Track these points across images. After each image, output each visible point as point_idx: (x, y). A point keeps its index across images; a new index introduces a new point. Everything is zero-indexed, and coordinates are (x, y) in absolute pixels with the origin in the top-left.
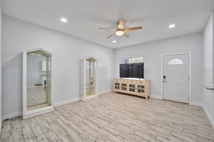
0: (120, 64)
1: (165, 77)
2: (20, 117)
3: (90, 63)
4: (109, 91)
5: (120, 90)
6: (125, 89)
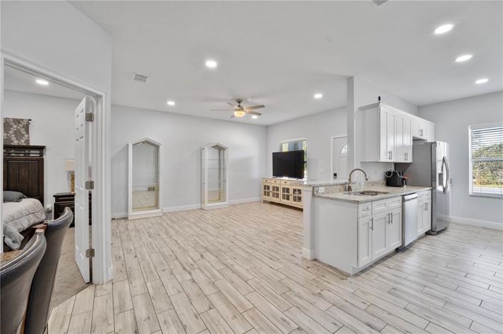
0: (273, 153)
1: (335, 175)
2: (126, 218)
3: (220, 152)
4: (257, 199)
5: (271, 198)
6: (277, 196)
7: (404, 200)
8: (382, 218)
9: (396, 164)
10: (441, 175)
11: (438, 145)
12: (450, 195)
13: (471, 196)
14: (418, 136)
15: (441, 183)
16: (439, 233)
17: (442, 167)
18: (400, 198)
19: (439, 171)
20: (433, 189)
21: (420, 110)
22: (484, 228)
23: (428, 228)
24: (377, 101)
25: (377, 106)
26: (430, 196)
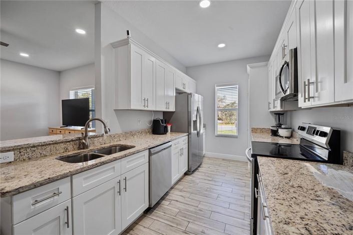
7: (150, 154)
8: (111, 189)
9: (165, 113)
10: (195, 122)
11: (193, 95)
12: (204, 136)
13: (216, 136)
14: (181, 88)
15: (195, 128)
16: (194, 171)
17: (197, 115)
18: (147, 152)
19: (194, 118)
20: (189, 134)
21: (188, 70)
22: (223, 160)
23: (185, 169)
24: (126, 36)
25: (126, 42)
26: (187, 141)
